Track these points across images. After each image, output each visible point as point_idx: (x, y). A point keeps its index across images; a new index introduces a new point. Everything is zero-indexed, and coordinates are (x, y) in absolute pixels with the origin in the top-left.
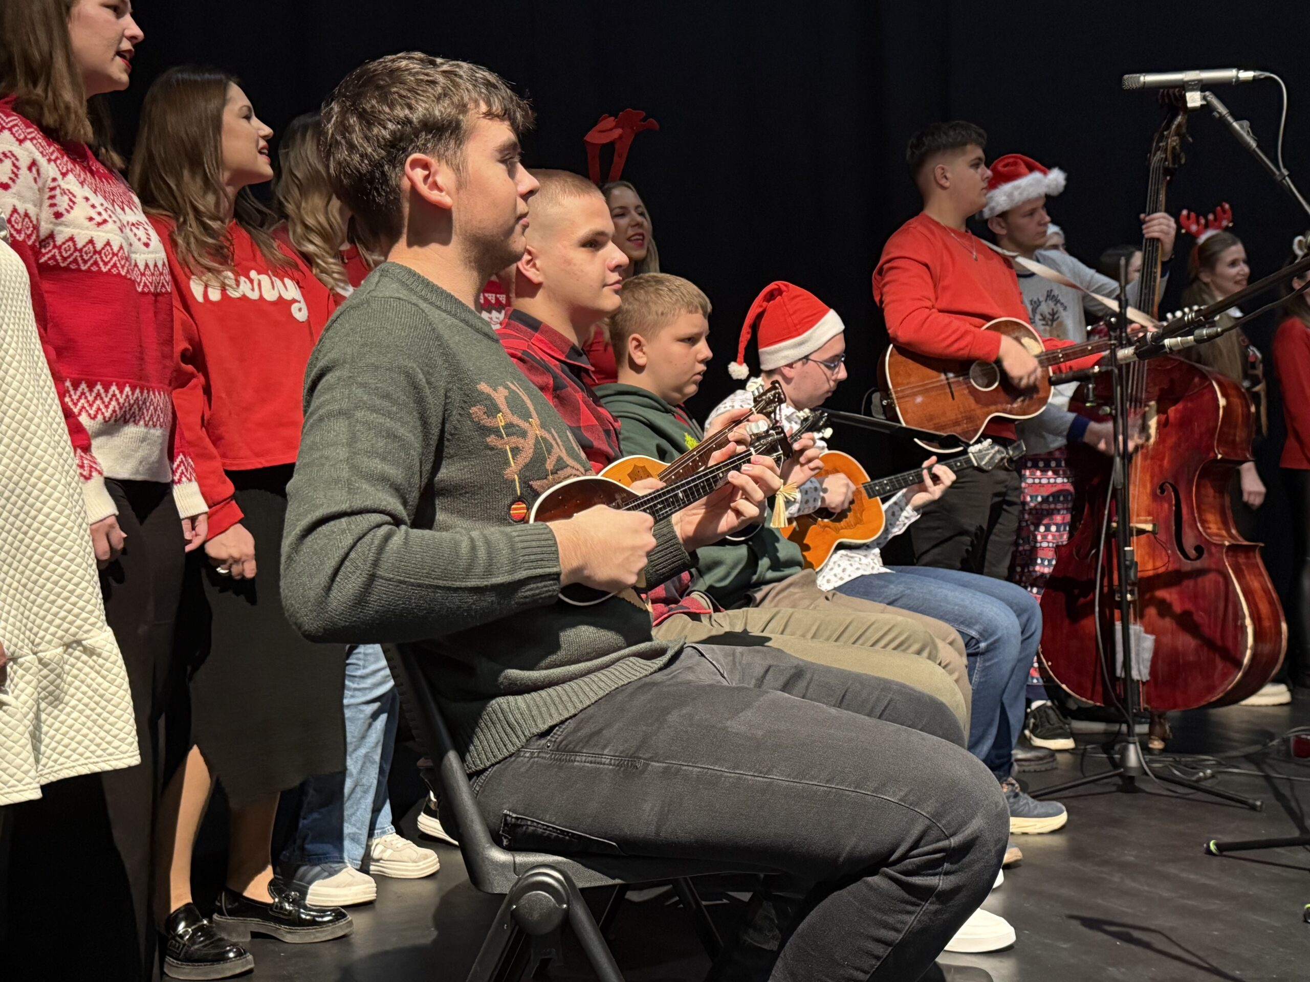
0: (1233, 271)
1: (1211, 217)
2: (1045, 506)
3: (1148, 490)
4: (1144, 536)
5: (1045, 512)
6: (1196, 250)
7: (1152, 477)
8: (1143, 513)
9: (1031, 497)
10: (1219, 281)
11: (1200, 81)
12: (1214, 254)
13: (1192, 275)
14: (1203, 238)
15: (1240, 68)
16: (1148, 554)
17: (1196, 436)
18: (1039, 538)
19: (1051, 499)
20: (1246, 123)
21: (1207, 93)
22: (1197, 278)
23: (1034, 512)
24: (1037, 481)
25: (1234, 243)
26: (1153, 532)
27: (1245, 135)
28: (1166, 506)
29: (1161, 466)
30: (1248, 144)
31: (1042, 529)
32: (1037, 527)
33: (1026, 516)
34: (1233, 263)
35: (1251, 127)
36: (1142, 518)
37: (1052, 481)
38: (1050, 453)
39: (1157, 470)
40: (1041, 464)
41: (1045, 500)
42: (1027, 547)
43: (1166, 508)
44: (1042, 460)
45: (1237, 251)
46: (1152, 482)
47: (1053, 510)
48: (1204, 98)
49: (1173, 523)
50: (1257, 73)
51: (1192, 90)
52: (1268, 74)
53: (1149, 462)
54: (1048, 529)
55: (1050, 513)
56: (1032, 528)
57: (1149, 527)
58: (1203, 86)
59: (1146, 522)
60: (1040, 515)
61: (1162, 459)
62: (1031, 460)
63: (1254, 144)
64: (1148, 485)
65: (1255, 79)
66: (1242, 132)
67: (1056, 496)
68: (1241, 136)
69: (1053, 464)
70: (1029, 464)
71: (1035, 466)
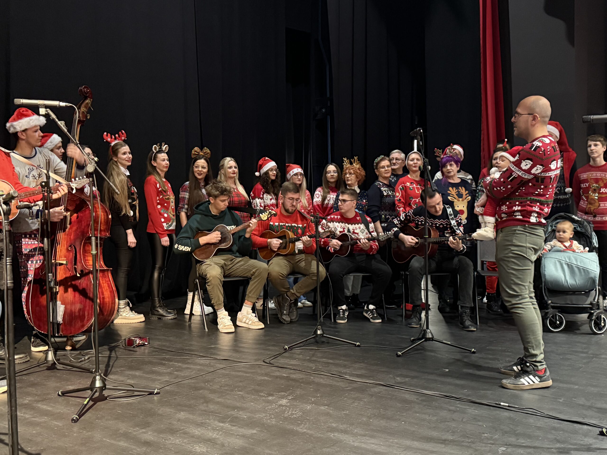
0: (125, 156)
1: (117, 135)
2: (31, 253)
3: (65, 248)
4: (62, 266)
5: (31, 256)
6: (111, 148)
7: (67, 242)
8: (63, 256)
9: (25, 249)
10: (119, 160)
11: (44, 104)
12: (117, 149)
13: (110, 158)
14: (113, 144)
15: (60, 101)
16: (64, 273)
17: (83, 227)
18: (29, 266)
19: (33, 250)
20: (63, 122)
21: (48, 109)
22: (112, 159)
23: (26, 255)
24: (27, 243)
25: (125, 146)
26: (66, 264)
27: (62, 126)
28: (71, 254)
29: (70, 238)
30: (64, 130)
31: (30, 262)
32: (28, 261)
33: (24, 257)
34: (124, 153)
35: (65, 124)
36: (63, 259)
37: (33, 243)
38: (31, 232)
39: (69, 239)
40: (28, 236)
41: (31, 251)
42: (25, 270)
43: (72, 255)
44: (28, 234)
45: (126, 148)
46: (67, 244)
47: (34, 255)
48: (47, 111)
49: (73, 261)
50: (67, 104)
51: (42, 108)
52: (71, 105)
53: (66, 236)
54: (32, 262)
55: (33, 256)
56: (26, 262)
57: (64, 262)
58: (46, 107)
59: (64, 260)
60: (29, 256)
61: (71, 236)
62: (24, 234)
63: (66, 131)
64: (65, 246)
65: (66, 106)
66: (61, 125)
67: (35, 249)
68: (61, 127)
69: (33, 236)
70: (23, 236)
71: (26, 237)
